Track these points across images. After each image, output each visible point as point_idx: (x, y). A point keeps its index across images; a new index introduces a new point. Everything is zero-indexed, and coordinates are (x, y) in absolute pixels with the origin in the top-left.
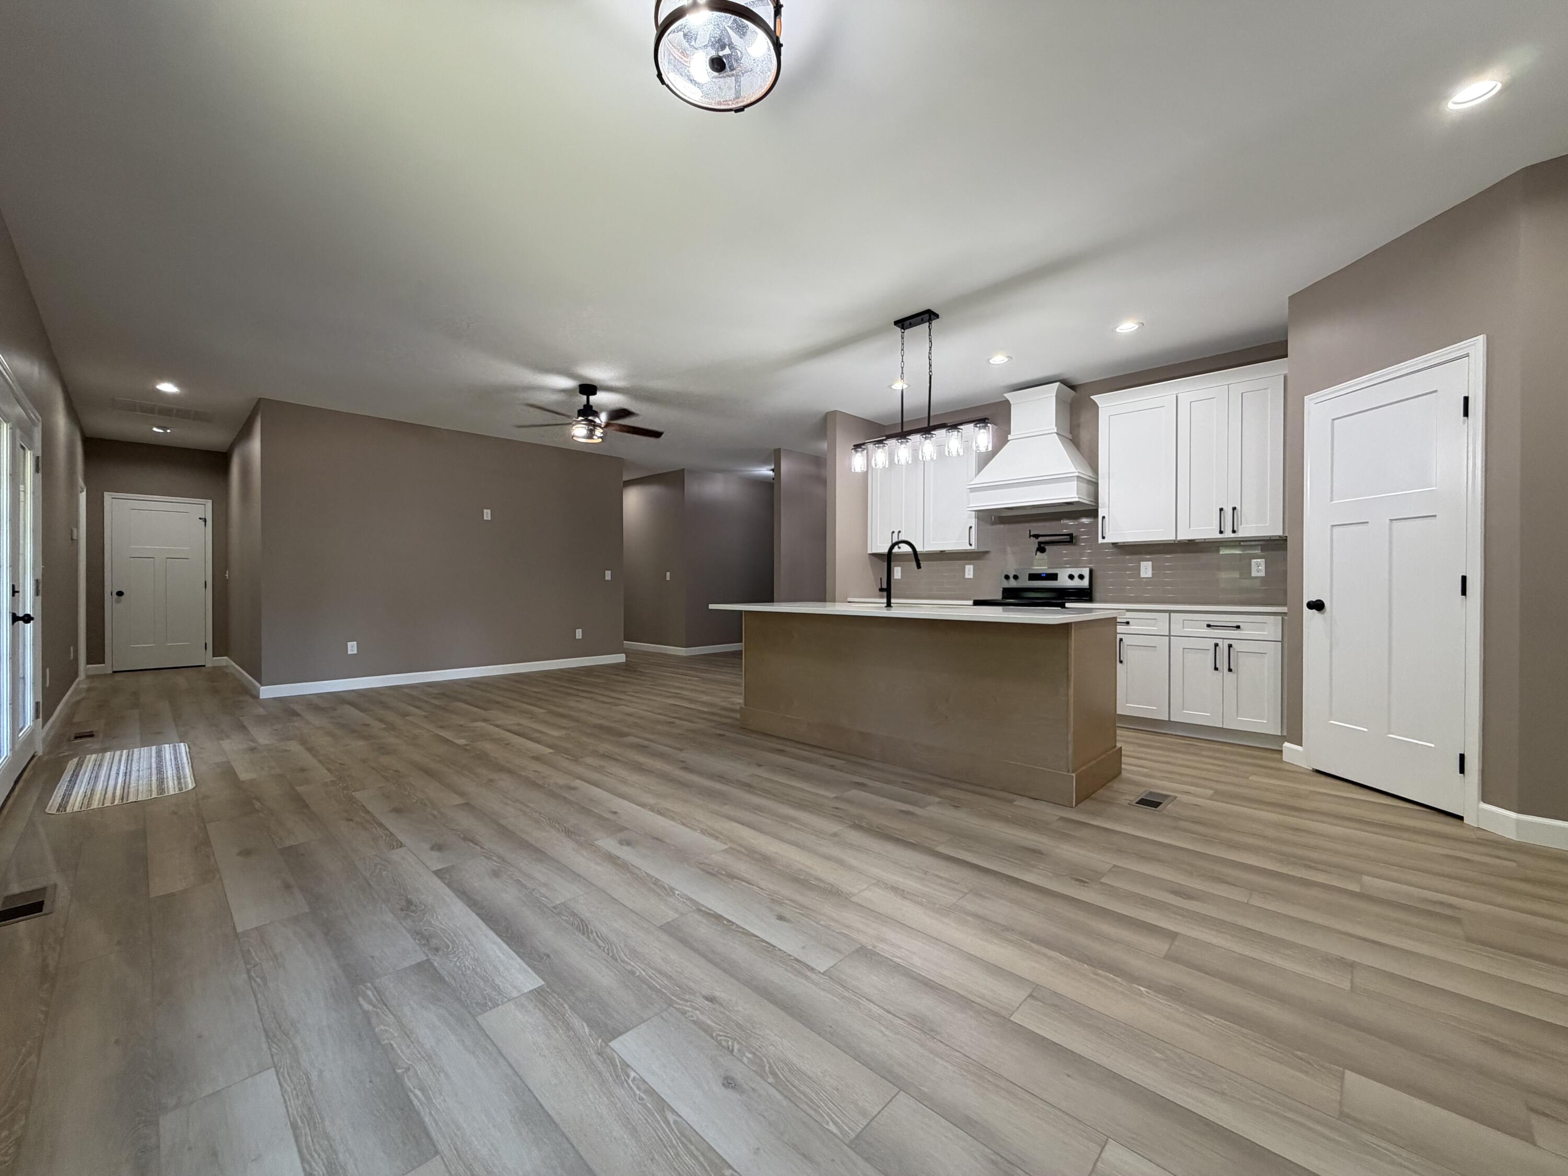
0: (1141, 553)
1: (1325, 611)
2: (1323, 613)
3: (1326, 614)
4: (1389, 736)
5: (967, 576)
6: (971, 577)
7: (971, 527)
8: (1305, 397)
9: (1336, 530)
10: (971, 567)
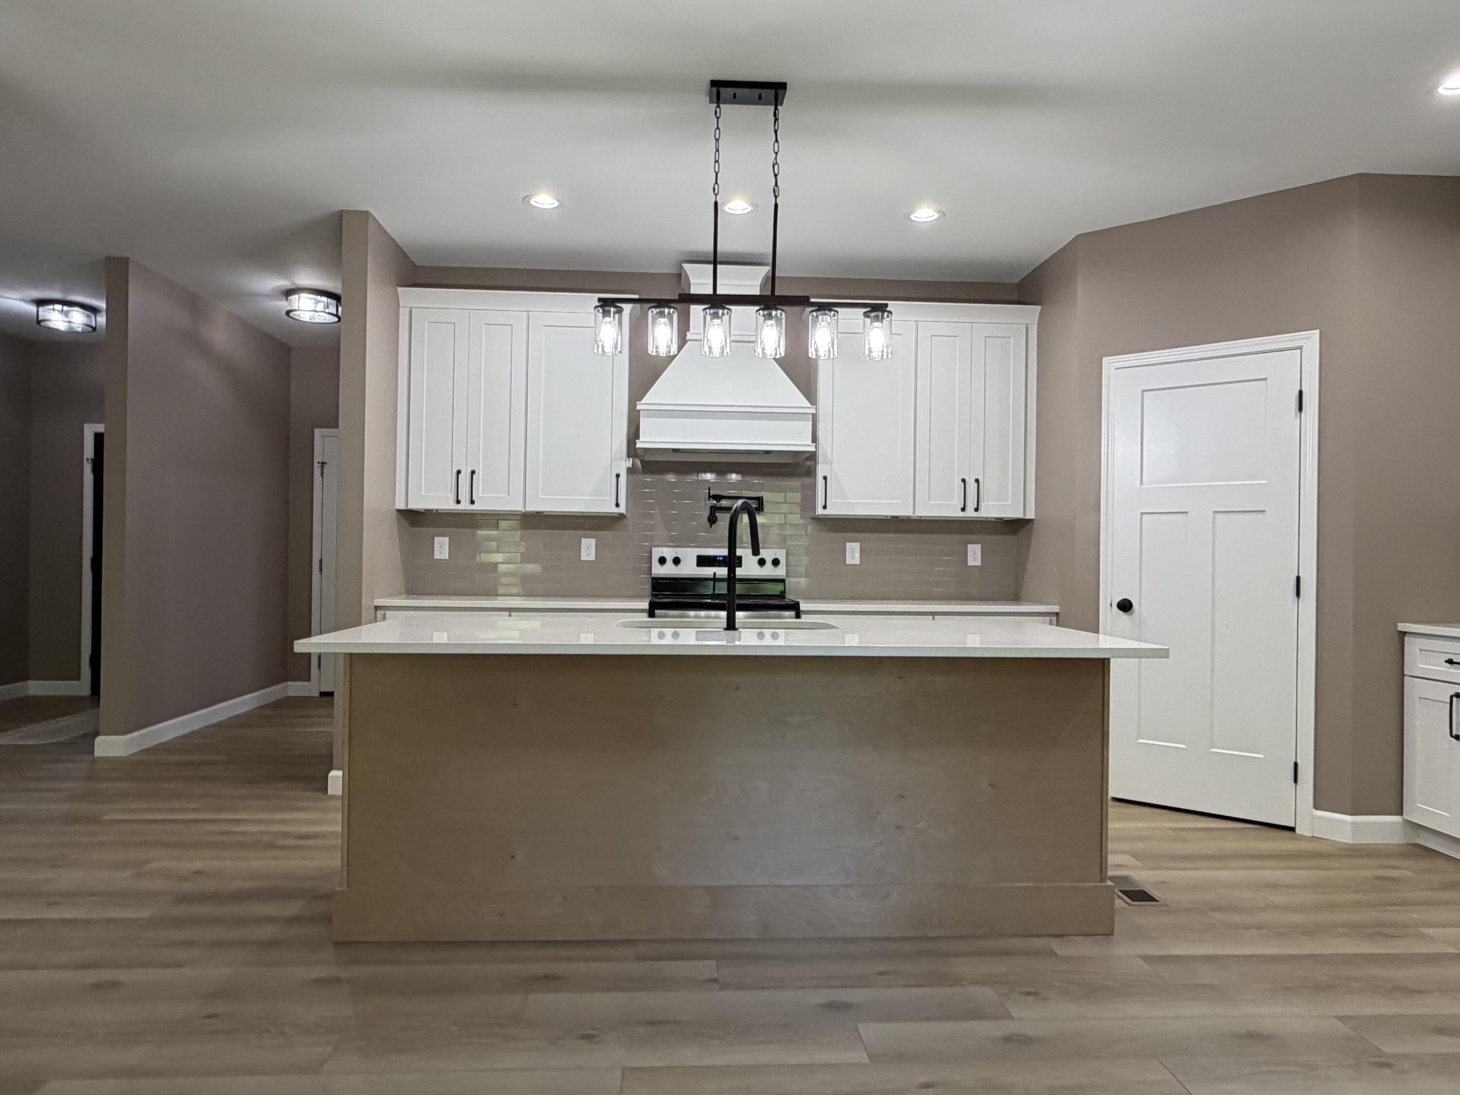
0: (845, 531)
1: (1133, 612)
2: (1131, 614)
3: (1134, 615)
4: (1213, 750)
5: (584, 557)
6: (592, 558)
7: (618, 476)
8: (1104, 359)
9: (1145, 517)
10: (593, 541)
